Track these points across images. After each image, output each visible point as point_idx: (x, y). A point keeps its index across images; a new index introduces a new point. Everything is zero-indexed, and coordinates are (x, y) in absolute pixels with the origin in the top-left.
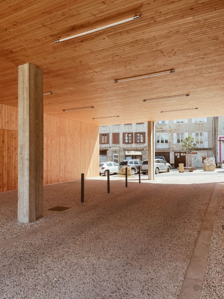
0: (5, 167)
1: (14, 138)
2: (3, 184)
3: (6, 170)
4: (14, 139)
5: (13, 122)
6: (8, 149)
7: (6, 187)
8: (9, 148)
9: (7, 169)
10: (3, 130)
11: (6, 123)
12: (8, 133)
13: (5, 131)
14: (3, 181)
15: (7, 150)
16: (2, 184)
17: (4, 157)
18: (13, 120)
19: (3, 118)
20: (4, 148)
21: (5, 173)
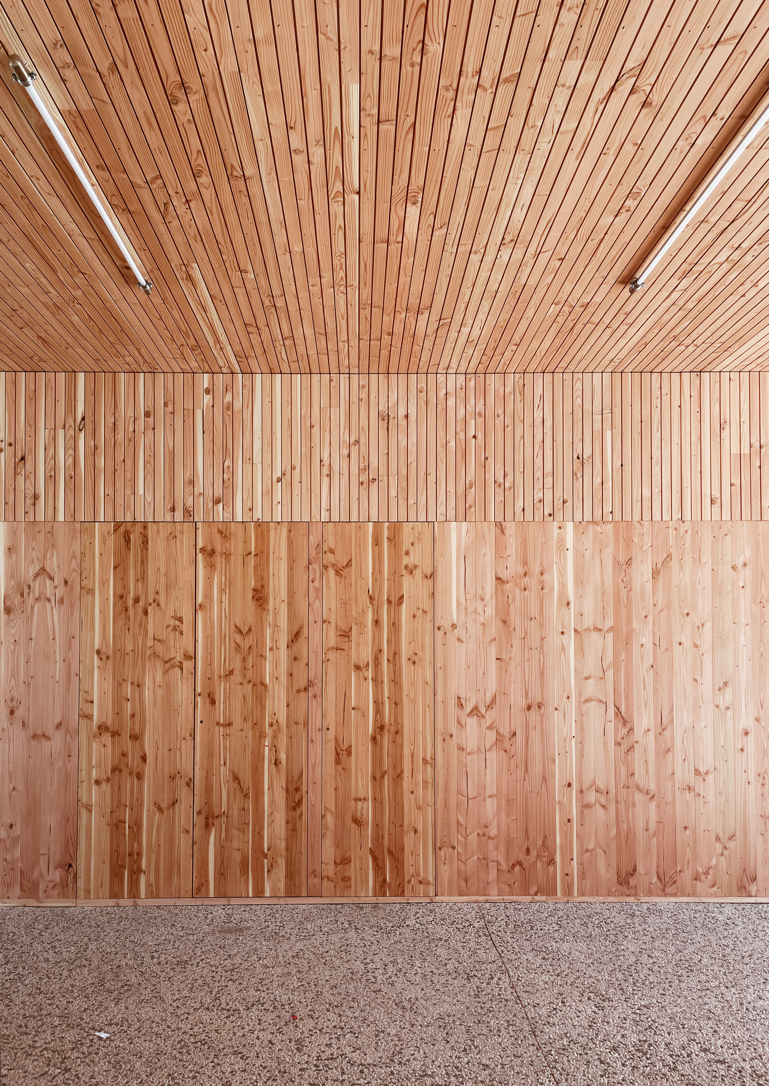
0: (275, 748)
1: (331, 572)
2: (260, 853)
3: (277, 763)
4: (338, 573)
5: (325, 471)
6: (295, 637)
7: (281, 871)
8: (297, 635)
9: (283, 757)
10: (259, 524)
11: (279, 480)
12: (290, 543)
13: (272, 533)
14: (259, 834)
15: (283, 644)
16: (254, 851)
17: (262, 684)
18: (326, 462)
19: (257, 459)
20: (268, 632)
21: (271, 787)
